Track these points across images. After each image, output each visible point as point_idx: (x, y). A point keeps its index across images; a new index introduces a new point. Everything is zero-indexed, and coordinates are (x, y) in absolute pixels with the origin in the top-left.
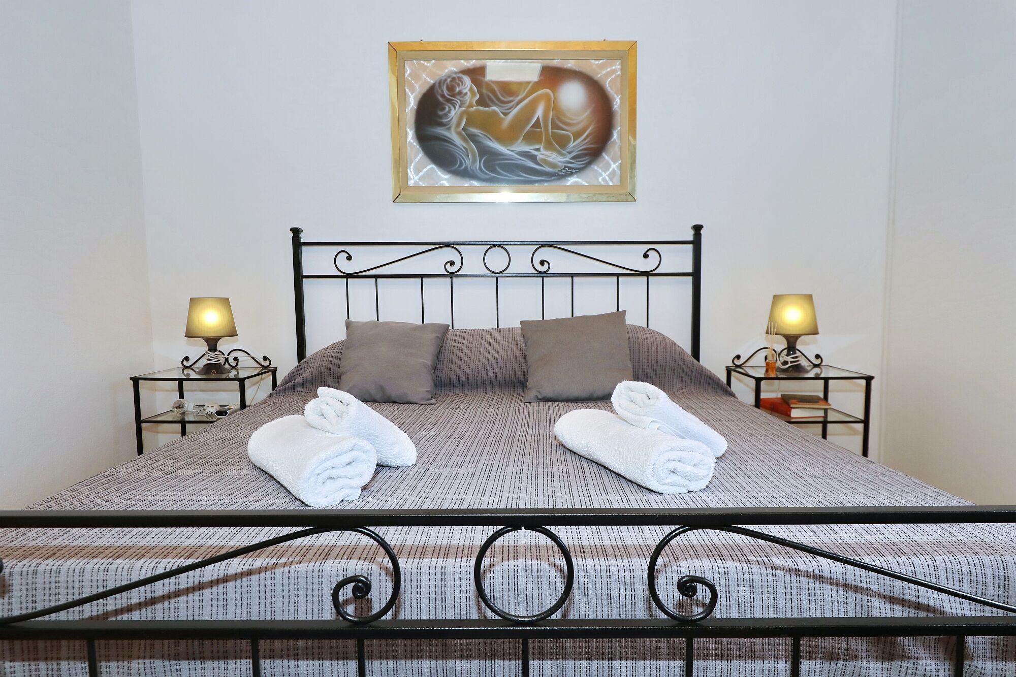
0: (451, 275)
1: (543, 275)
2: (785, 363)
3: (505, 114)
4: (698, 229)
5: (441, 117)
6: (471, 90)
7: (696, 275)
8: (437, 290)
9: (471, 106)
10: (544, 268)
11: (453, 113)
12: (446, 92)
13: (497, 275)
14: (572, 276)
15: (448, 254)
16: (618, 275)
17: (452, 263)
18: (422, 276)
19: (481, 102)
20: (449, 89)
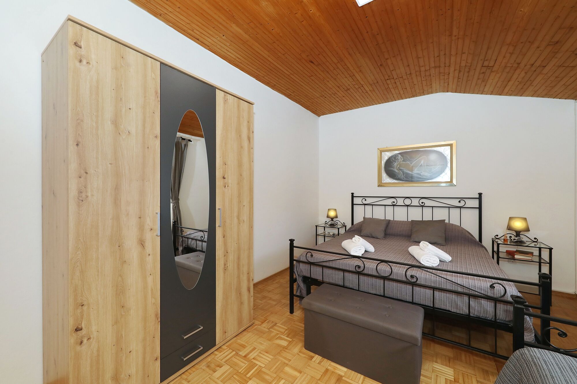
0: (394, 205)
1: (422, 206)
2: (515, 239)
3: (411, 163)
4: (480, 194)
5: (392, 165)
6: (401, 158)
7: (480, 208)
8: (390, 209)
9: (401, 162)
10: (423, 204)
11: (395, 164)
12: (393, 159)
13: (408, 206)
14: (432, 207)
15: (393, 200)
16: (449, 207)
17: (394, 202)
18: (385, 205)
19: (403, 161)
20: (394, 158)
